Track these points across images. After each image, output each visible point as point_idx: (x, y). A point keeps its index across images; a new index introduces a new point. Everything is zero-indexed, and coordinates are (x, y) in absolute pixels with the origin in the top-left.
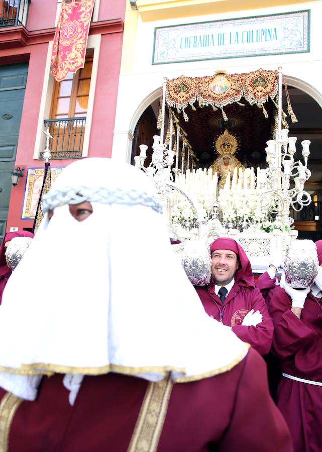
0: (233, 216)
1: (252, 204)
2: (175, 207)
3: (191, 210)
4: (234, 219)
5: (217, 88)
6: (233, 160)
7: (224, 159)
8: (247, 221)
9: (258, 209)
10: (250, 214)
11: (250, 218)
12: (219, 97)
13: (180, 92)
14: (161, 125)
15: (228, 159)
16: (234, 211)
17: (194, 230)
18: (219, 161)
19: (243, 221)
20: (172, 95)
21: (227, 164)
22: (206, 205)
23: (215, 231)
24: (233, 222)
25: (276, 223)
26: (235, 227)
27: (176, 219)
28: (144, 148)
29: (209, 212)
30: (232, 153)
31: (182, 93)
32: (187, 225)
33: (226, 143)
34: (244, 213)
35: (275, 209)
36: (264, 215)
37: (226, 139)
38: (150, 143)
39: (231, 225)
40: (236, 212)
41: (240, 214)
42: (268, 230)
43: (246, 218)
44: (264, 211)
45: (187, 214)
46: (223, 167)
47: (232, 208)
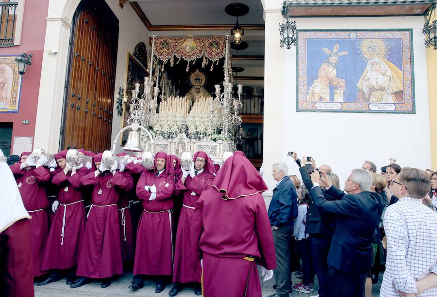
0: (194, 131)
1: (206, 124)
2: (158, 124)
3: (168, 127)
4: (195, 133)
5: (187, 48)
6: (202, 89)
7: (196, 89)
8: (203, 134)
9: (210, 127)
10: (205, 130)
11: (205, 133)
12: (189, 54)
13: (163, 48)
14: (150, 70)
15: (199, 89)
16: (195, 128)
17: (170, 140)
18: (193, 90)
19: (200, 134)
20: (158, 50)
21: (198, 92)
22: (178, 123)
23: (183, 140)
24: (194, 135)
25: (221, 135)
26: (196, 138)
27: (158, 132)
28: (138, 85)
29: (180, 128)
30: (202, 85)
31: (165, 49)
32: (166, 136)
33: (197, 78)
34: (201, 129)
35: (222, 126)
36: (214, 131)
37: (198, 75)
38: (142, 82)
39: (193, 137)
40: (196, 128)
41: (198, 130)
42: (215, 140)
43: (202, 132)
44: (213, 128)
45: (166, 129)
46: (195, 94)
47: (194, 125)
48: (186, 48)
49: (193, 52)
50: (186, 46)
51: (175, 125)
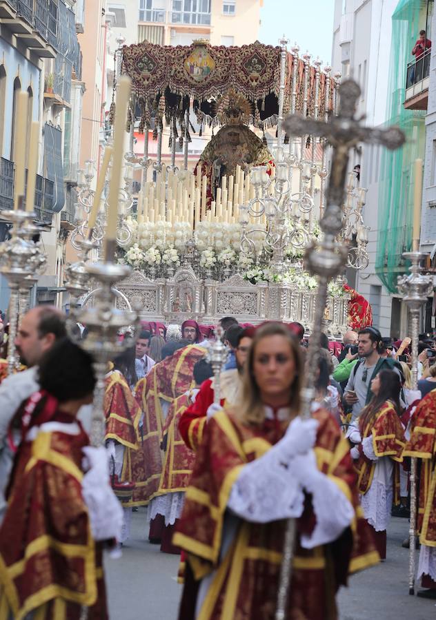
0: (212, 261)
2: (136, 245)
3: (157, 252)
4: (213, 265)
5: (196, 70)
8: (230, 267)
10: (234, 259)
11: (235, 265)
12: (199, 86)
13: (142, 69)
16: (212, 254)
17: (161, 280)
18: (223, 138)
19: (225, 267)
20: (132, 73)
21: (235, 144)
24: (212, 269)
26: (215, 277)
27: (136, 263)
31: (146, 73)
32: (152, 273)
34: (226, 256)
37: (232, 101)
39: (209, 274)
40: (216, 255)
41: (220, 259)
42: (253, 281)
43: (228, 263)
45: (152, 257)
46: (229, 148)
47: (211, 248)
48: (192, 71)
49: (208, 80)
50: (192, 67)
51: (172, 246)
